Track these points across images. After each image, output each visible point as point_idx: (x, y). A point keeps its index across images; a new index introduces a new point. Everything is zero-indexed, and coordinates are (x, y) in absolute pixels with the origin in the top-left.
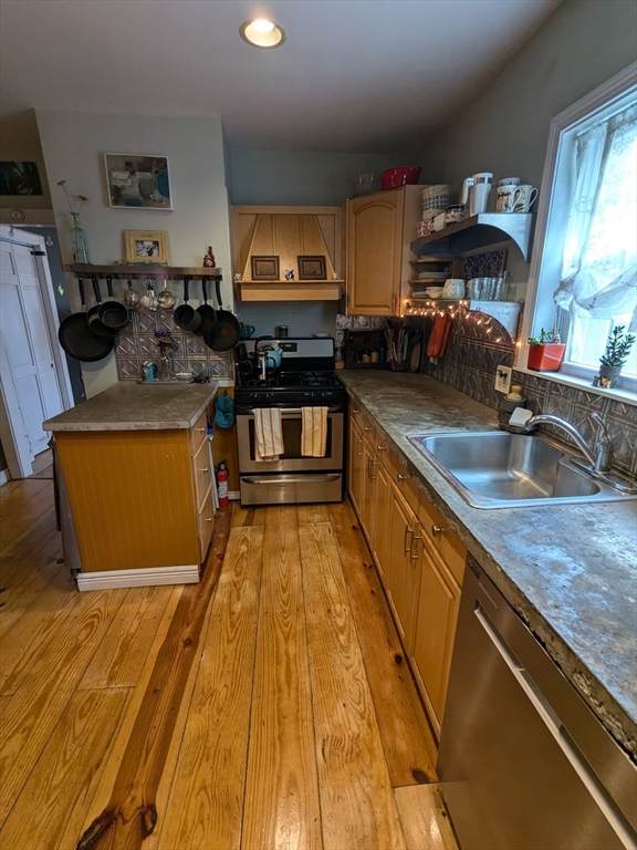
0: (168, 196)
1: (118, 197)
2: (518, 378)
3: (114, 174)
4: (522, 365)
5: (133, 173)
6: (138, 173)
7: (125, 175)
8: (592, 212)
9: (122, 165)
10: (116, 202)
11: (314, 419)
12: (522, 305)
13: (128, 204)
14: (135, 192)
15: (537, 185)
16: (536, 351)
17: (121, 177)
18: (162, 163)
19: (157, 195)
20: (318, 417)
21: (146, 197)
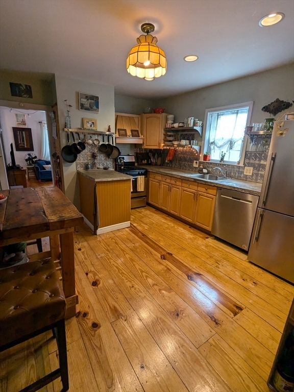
0: (98, 108)
1: (82, 107)
2: (200, 163)
3: (82, 100)
4: (202, 160)
5: (88, 100)
6: (89, 100)
7: (85, 100)
8: (216, 129)
9: (85, 97)
10: (81, 108)
11: (141, 180)
12: (201, 147)
13: (85, 109)
14: (88, 106)
15: (203, 121)
16: (205, 157)
17: (84, 101)
18: (97, 98)
19: (95, 108)
20: (142, 179)
21: (92, 108)
